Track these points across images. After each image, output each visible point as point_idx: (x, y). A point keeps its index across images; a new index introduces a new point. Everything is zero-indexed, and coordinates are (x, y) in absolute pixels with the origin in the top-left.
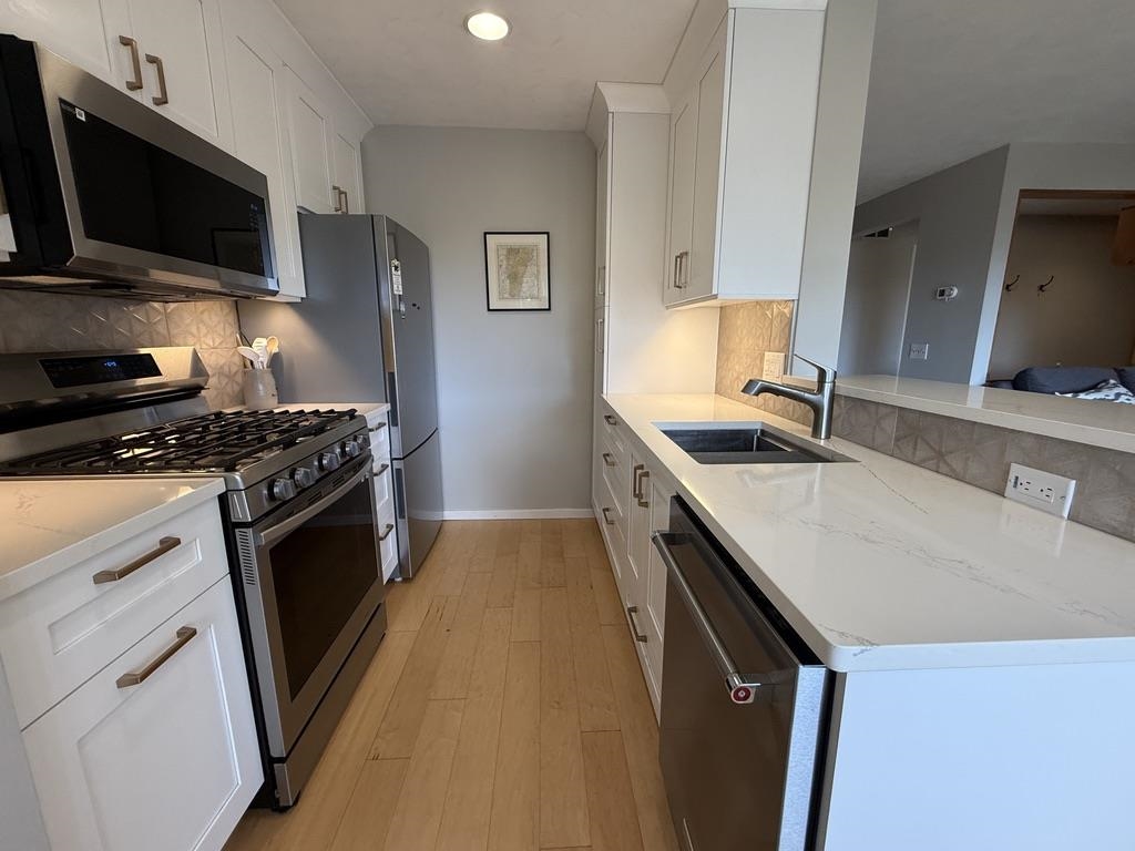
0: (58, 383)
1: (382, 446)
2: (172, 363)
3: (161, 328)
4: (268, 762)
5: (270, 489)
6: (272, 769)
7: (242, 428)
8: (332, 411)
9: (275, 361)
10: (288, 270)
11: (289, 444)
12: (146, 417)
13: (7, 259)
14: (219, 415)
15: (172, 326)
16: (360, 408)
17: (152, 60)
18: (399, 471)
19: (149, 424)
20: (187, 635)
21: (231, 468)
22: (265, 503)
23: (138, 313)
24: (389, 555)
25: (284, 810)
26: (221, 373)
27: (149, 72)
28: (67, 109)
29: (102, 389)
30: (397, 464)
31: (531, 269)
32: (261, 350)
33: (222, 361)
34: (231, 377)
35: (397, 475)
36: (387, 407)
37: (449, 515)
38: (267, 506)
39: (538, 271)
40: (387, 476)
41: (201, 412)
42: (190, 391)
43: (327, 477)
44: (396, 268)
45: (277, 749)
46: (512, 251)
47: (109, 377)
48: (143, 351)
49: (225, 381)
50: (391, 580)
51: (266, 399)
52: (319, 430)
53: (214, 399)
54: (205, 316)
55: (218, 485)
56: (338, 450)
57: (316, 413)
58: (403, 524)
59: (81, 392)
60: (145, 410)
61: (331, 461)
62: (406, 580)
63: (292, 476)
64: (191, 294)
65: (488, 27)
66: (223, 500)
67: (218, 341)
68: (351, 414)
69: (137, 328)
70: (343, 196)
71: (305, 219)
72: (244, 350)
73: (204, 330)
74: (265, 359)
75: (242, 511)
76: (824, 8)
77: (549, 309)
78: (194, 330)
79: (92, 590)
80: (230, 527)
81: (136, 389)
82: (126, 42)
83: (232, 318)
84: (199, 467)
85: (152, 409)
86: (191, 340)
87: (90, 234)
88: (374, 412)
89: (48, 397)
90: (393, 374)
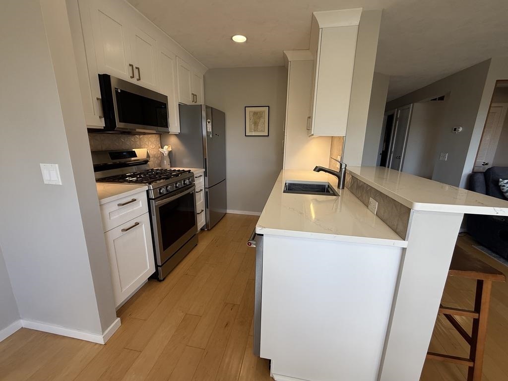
0: (113, 159)
1: (200, 183)
2: (141, 153)
3: (138, 143)
4: (157, 266)
5: (160, 190)
6: (158, 269)
7: (157, 174)
8: (184, 170)
9: (170, 153)
10: (174, 124)
11: (167, 179)
12: (134, 169)
13: (103, 128)
14: (152, 169)
15: (141, 142)
16: (192, 170)
17: (137, 68)
18: (207, 192)
19: (135, 171)
20: (137, 224)
21: (150, 184)
22: (158, 194)
23: (133, 139)
24: (201, 221)
25: (160, 281)
26: (154, 156)
27: (136, 72)
28: (116, 90)
29: (123, 161)
30: (207, 190)
31: (262, 120)
32: (166, 149)
33: (155, 153)
34: (157, 158)
35: (206, 193)
36: (204, 170)
37: (229, 211)
38: (159, 195)
39: (265, 121)
40: (202, 194)
41: (148, 168)
42: (145, 162)
43: (178, 190)
44: (209, 122)
45: (159, 264)
46: (255, 113)
47: (125, 157)
48: (134, 150)
49: (156, 159)
50: (202, 229)
51: (166, 165)
52: (177, 175)
53: (152, 165)
54: (150, 139)
55: (146, 188)
56: (183, 182)
57: (179, 170)
58: (208, 210)
59: (117, 161)
60: (134, 167)
61: (179, 185)
62: (208, 230)
63: (167, 188)
64: (144, 134)
65: (239, 39)
66: (148, 191)
67: (154, 146)
68: (189, 171)
69: (132, 143)
70: (195, 96)
71: (181, 106)
72: (161, 150)
73: (150, 143)
74: (167, 153)
75: (152, 196)
76: (358, 24)
77: (268, 136)
78: (147, 144)
79: (117, 207)
80: (149, 199)
81: (131, 161)
82: (130, 65)
83: (159, 139)
84: (143, 183)
85: (136, 167)
86: (146, 146)
87: (120, 121)
88: (198, 171)
89: (110, 162)
90: (206, 159)
